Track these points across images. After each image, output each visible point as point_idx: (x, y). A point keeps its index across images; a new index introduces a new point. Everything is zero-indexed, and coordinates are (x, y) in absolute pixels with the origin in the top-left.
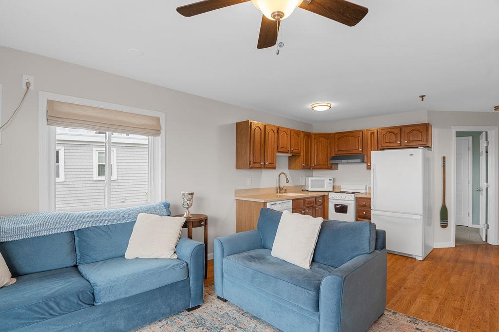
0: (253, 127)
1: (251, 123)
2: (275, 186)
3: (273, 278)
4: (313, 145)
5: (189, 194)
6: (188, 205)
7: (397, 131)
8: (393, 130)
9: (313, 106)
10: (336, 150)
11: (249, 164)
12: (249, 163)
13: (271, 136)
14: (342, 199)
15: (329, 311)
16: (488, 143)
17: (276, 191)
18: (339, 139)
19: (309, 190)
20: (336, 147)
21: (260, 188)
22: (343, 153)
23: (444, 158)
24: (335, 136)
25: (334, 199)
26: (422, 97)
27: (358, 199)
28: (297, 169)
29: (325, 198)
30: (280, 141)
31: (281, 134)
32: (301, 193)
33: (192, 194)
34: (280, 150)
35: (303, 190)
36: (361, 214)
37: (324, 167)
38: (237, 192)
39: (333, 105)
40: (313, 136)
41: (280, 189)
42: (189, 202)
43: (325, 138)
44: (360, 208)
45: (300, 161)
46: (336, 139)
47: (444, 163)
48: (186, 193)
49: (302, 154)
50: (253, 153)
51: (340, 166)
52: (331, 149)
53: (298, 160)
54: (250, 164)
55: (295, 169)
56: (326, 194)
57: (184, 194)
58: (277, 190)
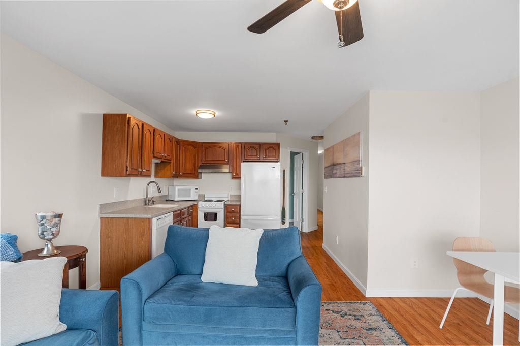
0: (132, 123)
1: (129, 118)
2: (142, 198)
3: (238, 308)
4: (181, 152)
5: (55, 217)
6: (53, 234)
7: (257, 147)
8: (254, 146)
9: (198, 112)
10: (204, 159)
11: (125, 171)
12: (125, 168)
13: (148, 137)
14: (212, 207)
15: (309, 322)
16: (303, 161)
17: (143, 203)
18: (206, 148)
19: (176, 200)
20: (204, 156)
21: (127, 201)
22: (210, 162)
23: (284, 171)
24: (202, 146)
25: (204, 208)
26: (286, 122)
27: (226, 206)
28: (167, 177)
29: (194, 208)
30: (156, 145)
31: (157, 136)
32: (164, 204)
33: (60, 216)
34: (156, 156)
35: (167, 200)
36: (230, 220)
37: (192, 176)
38: (102, 207)
39: (217, 114)
40: (182, 142)
41: (149, 200)
42: (55, 228)
43: (193, 146)
44: (229, 215)
45: (169, 169)
46: (203, 149)
47: (284, 175)
48: (49, 215)
49: (172, 161)
50: (131, 157)
51: (203, 175)
52: (198, 159)
53: (168, 167)
54: (127, 171)
55: (164, 177)
56: (196, 203)
57: (43, 218)
58: (145, 201)
